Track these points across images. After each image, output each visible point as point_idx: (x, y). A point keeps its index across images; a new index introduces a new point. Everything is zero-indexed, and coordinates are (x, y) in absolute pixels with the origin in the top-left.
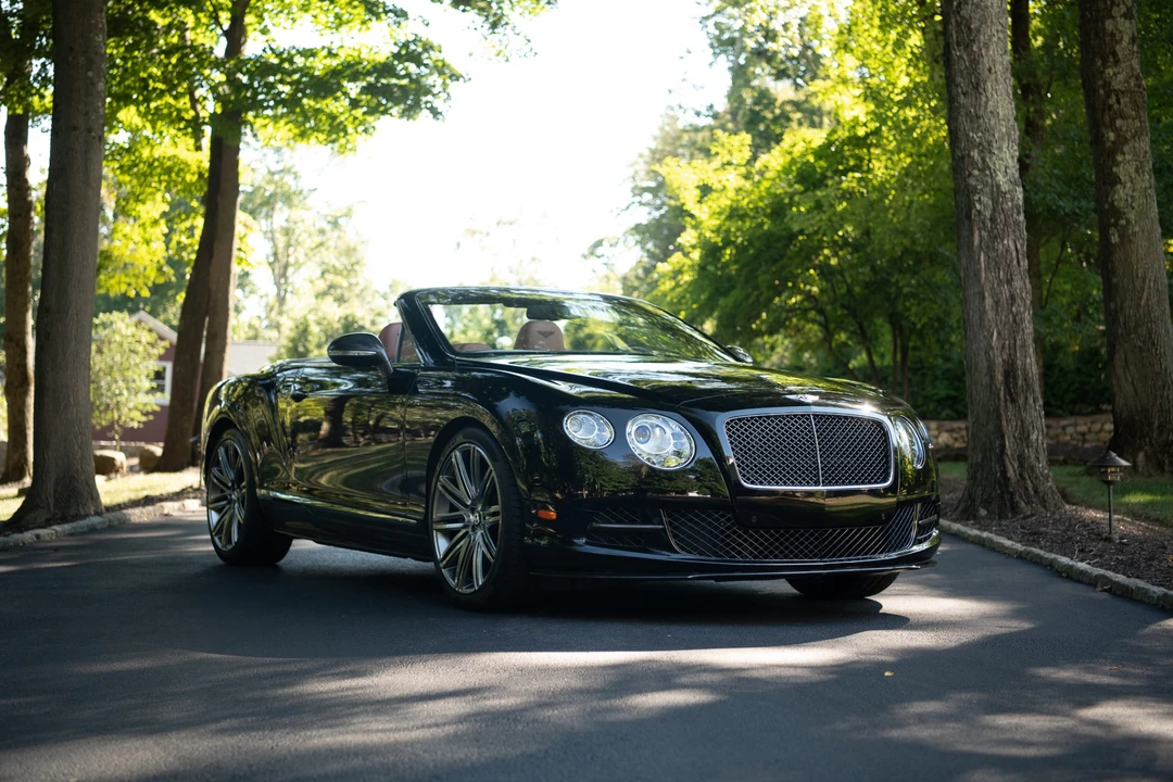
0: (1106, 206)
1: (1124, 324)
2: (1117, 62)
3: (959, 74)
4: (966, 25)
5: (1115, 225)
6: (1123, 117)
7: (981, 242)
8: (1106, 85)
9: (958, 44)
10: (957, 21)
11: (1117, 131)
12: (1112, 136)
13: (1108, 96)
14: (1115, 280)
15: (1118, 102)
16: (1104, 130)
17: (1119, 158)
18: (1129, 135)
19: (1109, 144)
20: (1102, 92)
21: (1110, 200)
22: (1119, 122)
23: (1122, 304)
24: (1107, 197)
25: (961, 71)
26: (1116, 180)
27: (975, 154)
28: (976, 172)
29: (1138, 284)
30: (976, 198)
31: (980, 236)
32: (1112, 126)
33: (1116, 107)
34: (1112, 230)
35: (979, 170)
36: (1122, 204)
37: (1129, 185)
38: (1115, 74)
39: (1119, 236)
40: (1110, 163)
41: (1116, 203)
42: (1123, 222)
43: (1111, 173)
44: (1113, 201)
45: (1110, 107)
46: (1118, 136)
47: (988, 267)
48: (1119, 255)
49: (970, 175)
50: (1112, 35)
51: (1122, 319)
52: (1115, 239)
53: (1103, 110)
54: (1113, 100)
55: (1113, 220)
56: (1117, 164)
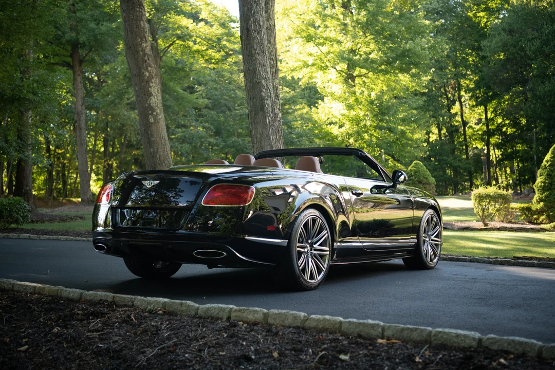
0: (147, 105)
1: (159, 159)
2: (146, 41)
3: (255, 44)
4: (258, 23)
5: (152, 114)
6: (150, 66)
7: (269, 122)
8: (143, 50)
9: (255, 31)
10: (253, 20)
11: (149, 72)
12: (147, 74)
13: (145, 56)
14: (153, 139)
15: (149, 59)
16: (143, 70)
17: (151, 85)
18: (153, 75)
19: (146, 78)
20: (141, 53)
21: (148, 103)
22: (149, 68)
23: (157, 150)
24: (147, 102)
25: (257, 43)
26: (151, 95)
27: (263, 82)
28: (264, 90)
29: (163, 142)
30: (265, 102)
31: (269, 119)
32: (147, 70)
33: (148, 61)
34: (150, 116)
35: (266, 90)
36: (154, 105)
37: (155, 97)
38: (146, 47)
39: (154, 119)
40: (147, 86)
41: (151, 104)
42: (155, 113)
43: (148, 91)
44: (150, 103)
45: (146, 61)
46: (150, 74)
47: (273, 134)
48: (154, 128)
49: (262, 91)
50: (143, 29)
51: (158, 156)
52: (152, 120)
53: (143, 62)
54: (146, 58)
55: (150, 112)
56: (151, 87)
